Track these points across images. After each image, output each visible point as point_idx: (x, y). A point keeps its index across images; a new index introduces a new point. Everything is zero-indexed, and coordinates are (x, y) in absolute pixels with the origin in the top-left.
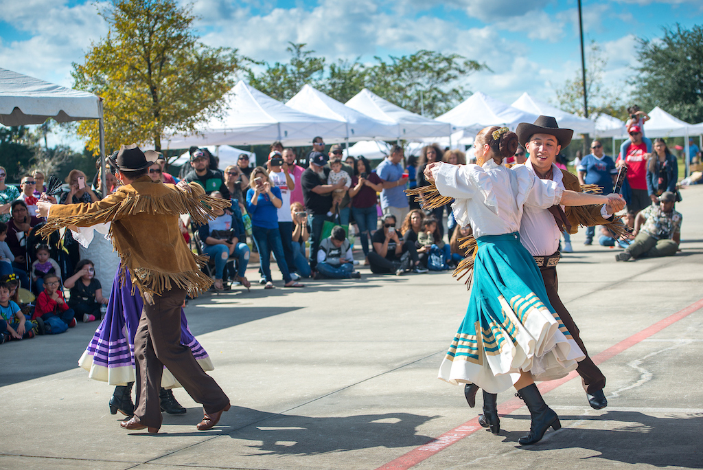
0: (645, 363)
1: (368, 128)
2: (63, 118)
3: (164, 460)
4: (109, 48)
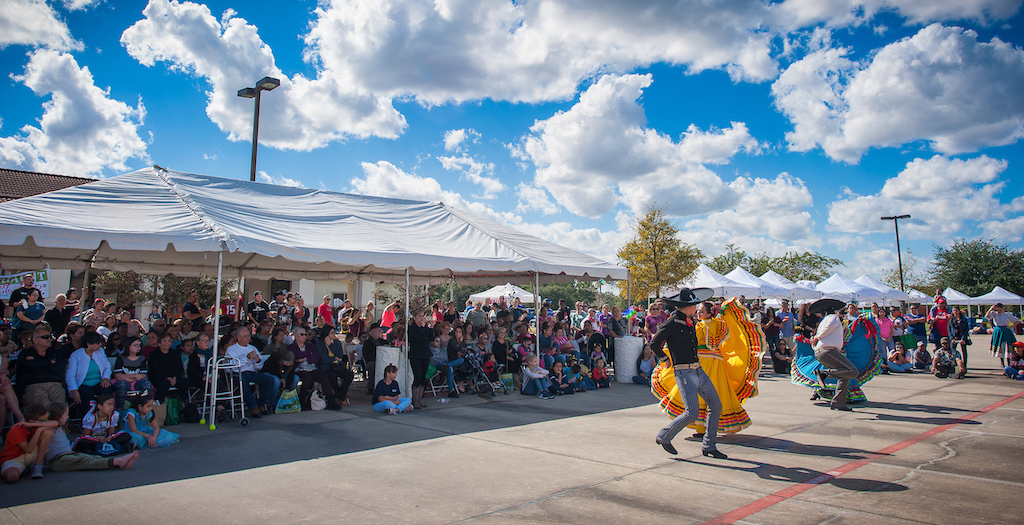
0: (950, 445)
1: (774, 292)
2: (609, 279)
3: (655, 470)
4: (635, 244)
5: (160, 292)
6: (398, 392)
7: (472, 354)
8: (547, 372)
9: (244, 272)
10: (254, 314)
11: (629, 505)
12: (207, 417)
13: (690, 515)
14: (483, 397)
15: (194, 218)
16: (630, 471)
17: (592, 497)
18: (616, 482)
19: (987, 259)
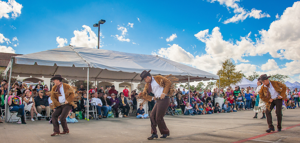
2: (213, 79)
3: (226, 130)
4: (221, 71)
6: (144, 112)
8: (192, 107)
9: (97, 79)
15: (80, 58)
16: (218, 130)
17: (205, 135)
18: (213, 132)
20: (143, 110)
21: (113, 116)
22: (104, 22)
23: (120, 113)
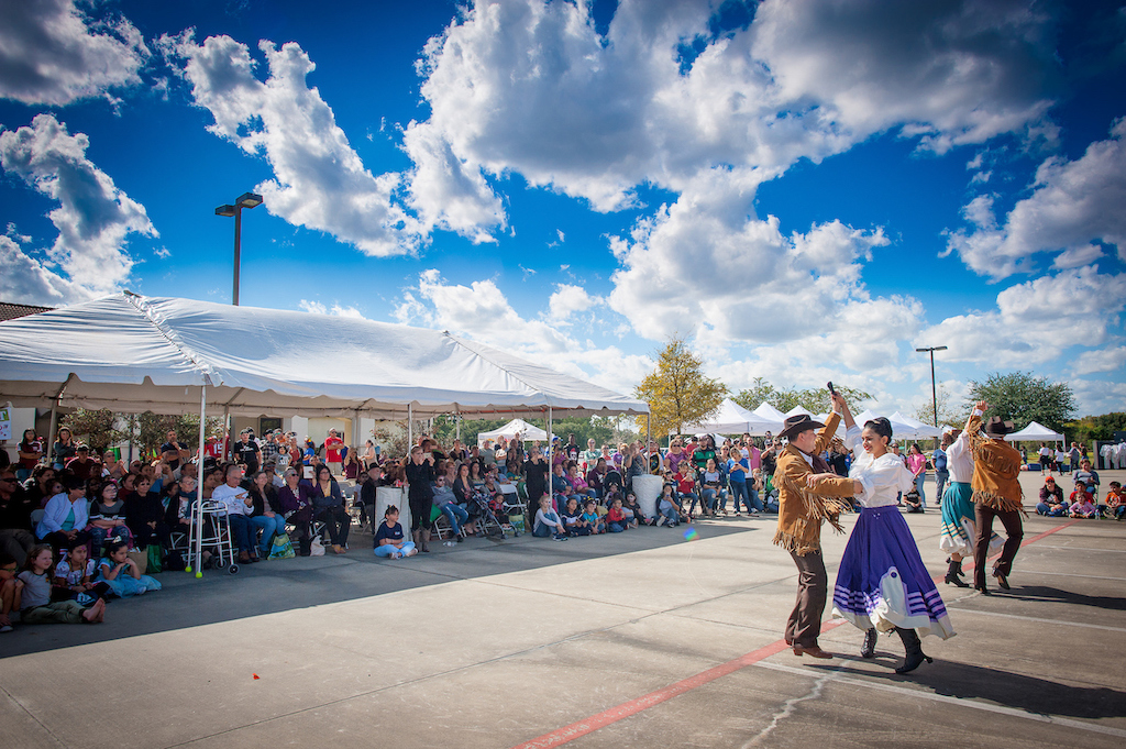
2: (631, 412)
3: (673, 612)
4: (655, 377)
5: (137, 432)
6: (401, 536)
7: (480, 495)
9: (231, 408)
10: (241, 454)
11: (646, 648)
12: (193, 564)
13: (709, 657)
14: (492, 540)
15: (173, 348)
16: (647, 613)
17: (606, 640)
18: (631, 625)
19: (1023, 393)
20: (398, 527)
21: (291, 553)
22: (256, 202)
23: (317, 540)
